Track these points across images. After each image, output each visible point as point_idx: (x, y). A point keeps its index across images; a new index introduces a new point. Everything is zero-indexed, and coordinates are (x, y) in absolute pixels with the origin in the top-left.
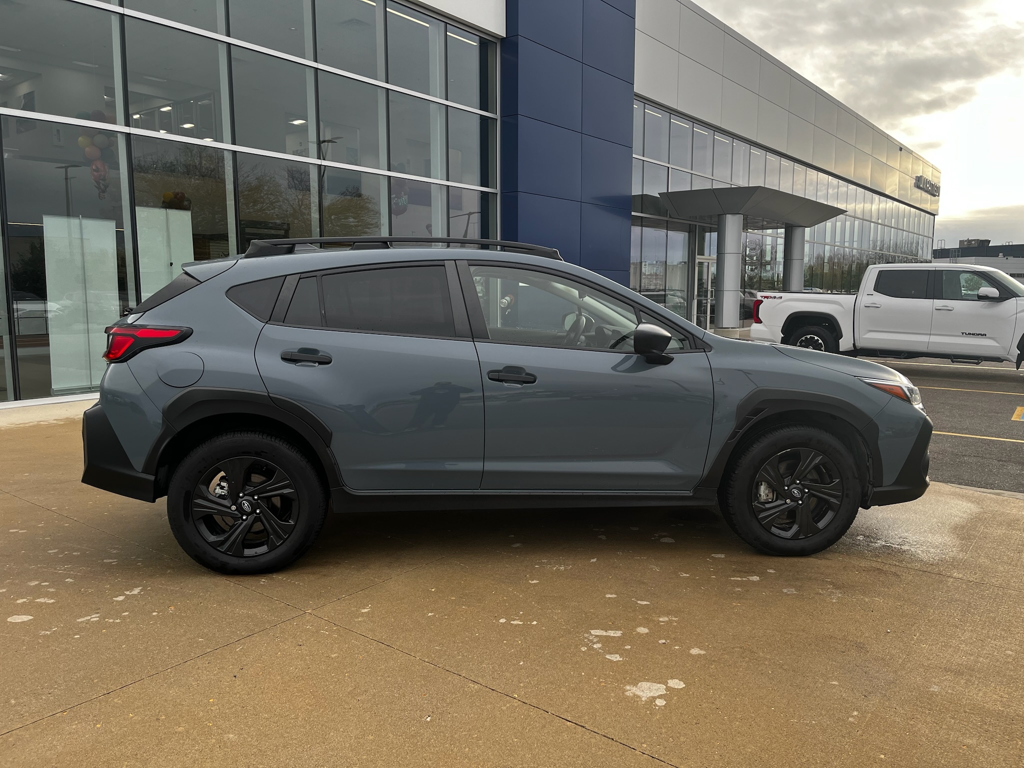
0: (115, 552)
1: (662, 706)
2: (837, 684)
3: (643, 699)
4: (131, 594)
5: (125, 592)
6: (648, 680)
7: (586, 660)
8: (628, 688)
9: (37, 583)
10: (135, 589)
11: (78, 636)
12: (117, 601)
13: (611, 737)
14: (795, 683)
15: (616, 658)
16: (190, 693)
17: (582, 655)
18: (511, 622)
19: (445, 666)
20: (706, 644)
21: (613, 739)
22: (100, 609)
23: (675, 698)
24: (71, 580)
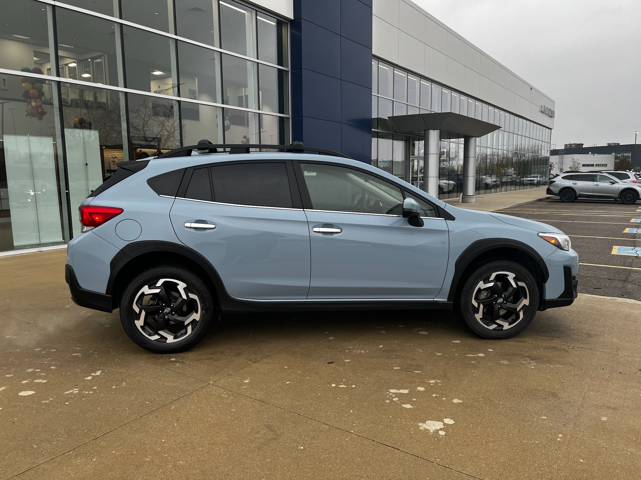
0: (78, 348)
1: (444, 435)
2: (546, 418)
3: (431, 431)
4: (95, 375)
5: (91, 374)
6: (432, 420)
7: (390, 408)
8: (420, 424)
9: (32, 370)
10: (97, 372)
11: (68, 403)
12: (88, 380)
13: (417, 455)
14: (520, 418)
15: (408, 406)
16: (149, 436)
17: (387, 405)
18: (339, 386)
19: (305, 414)
20: (462, 396)
21: (418, 456)
22: (77, 385)
23: (451, 430)
24: (54, 368)
